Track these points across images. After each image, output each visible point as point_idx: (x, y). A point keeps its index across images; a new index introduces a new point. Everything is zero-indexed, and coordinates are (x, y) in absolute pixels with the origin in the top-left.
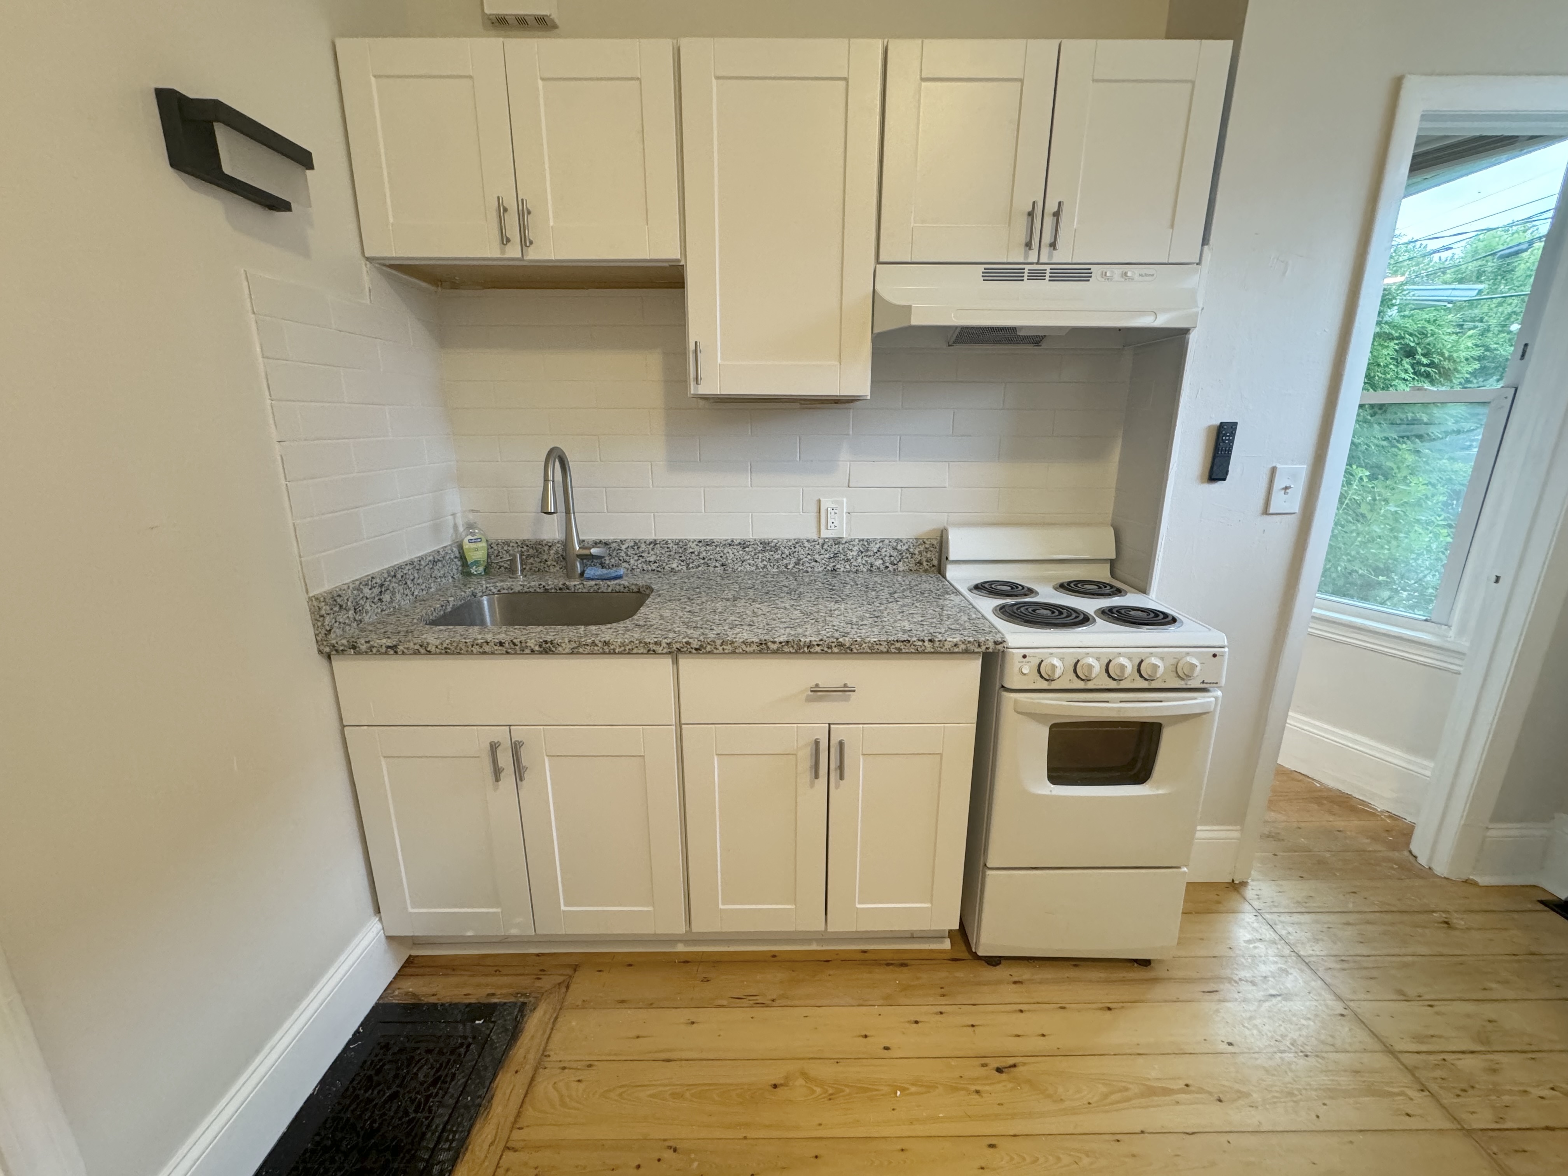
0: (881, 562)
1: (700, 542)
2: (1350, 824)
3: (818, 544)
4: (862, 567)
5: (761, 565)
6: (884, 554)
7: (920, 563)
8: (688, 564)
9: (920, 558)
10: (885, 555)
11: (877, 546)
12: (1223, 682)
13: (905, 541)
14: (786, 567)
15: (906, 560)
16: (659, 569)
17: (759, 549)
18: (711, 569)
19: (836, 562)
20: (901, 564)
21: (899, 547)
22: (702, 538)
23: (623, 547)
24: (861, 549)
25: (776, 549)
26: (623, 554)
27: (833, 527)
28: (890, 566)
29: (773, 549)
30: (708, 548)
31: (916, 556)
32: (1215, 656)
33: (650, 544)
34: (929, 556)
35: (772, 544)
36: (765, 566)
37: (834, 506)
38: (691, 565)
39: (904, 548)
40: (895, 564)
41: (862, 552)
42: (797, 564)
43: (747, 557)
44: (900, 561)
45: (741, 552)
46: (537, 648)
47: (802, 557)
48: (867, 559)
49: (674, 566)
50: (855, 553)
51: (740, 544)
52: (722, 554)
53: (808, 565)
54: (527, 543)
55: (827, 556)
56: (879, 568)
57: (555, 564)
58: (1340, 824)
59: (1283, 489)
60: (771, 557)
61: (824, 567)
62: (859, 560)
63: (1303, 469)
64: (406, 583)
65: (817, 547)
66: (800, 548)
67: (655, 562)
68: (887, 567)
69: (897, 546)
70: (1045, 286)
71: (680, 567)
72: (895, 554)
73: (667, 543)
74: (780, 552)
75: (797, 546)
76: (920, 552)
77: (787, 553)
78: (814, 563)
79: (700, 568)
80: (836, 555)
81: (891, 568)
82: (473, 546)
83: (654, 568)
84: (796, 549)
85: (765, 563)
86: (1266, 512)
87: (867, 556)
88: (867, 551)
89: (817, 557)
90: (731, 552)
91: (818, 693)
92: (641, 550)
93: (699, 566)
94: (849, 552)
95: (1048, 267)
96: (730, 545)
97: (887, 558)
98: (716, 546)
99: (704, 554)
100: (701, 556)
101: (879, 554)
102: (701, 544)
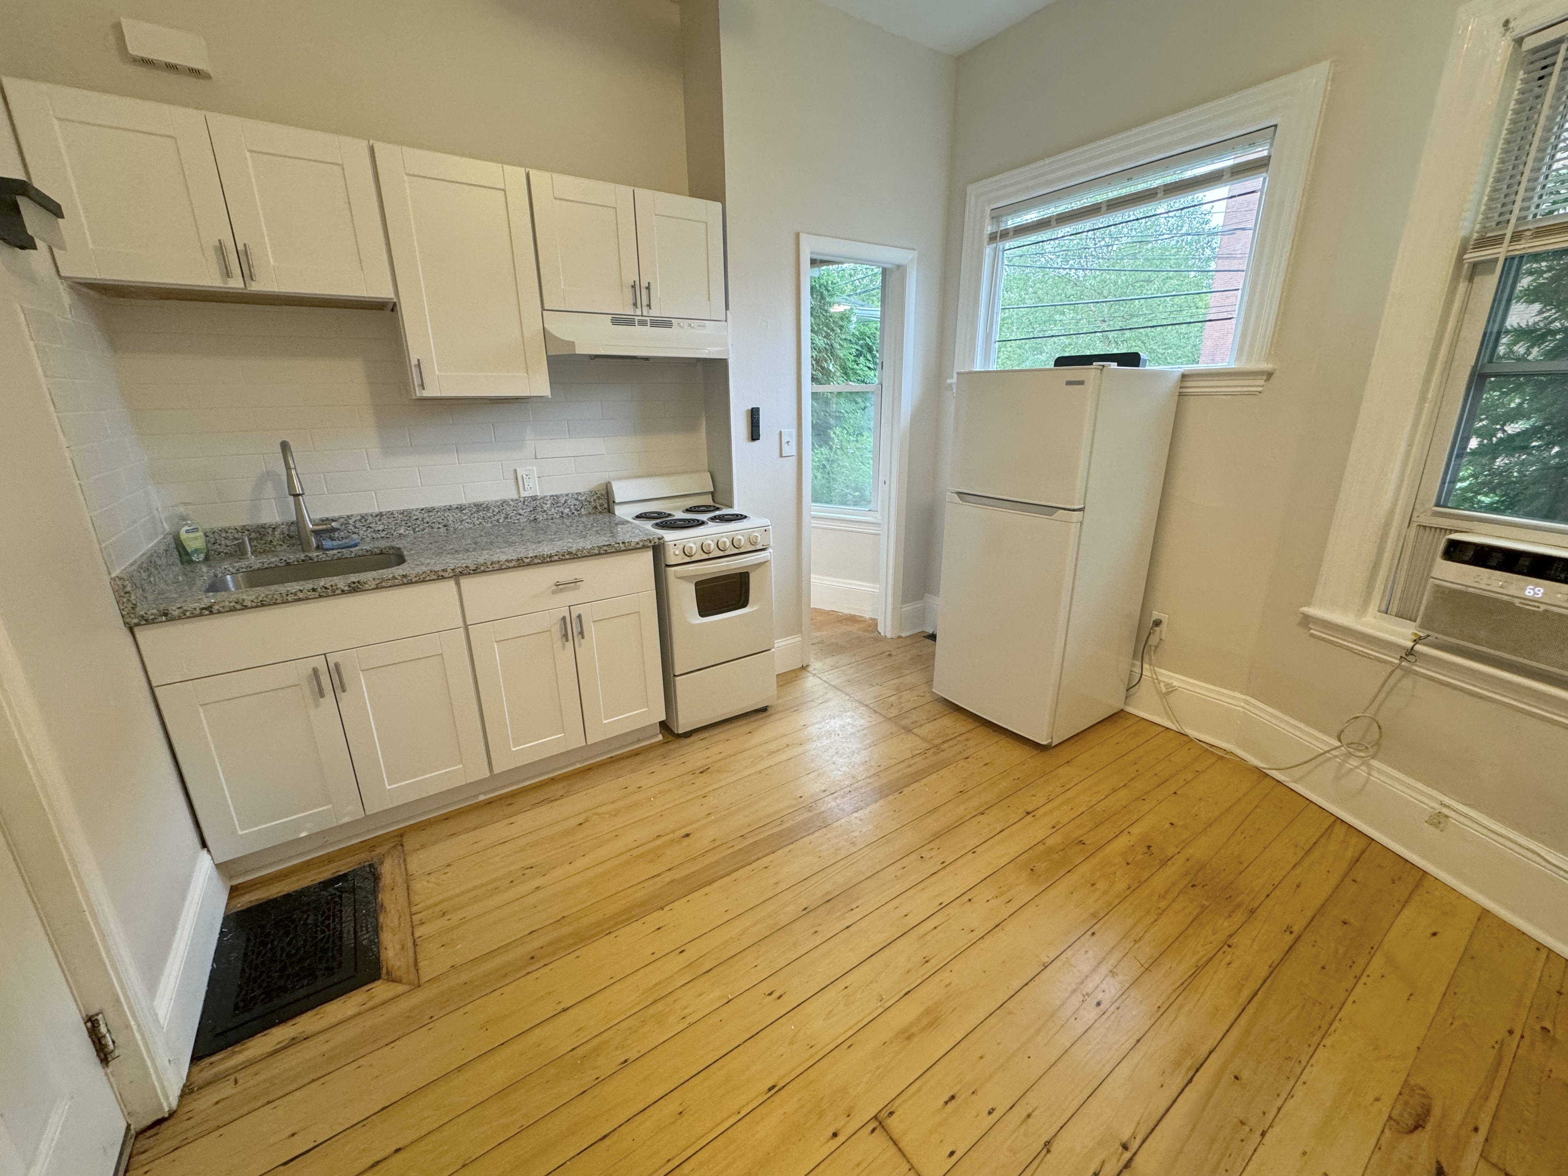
0: (568, 510)
1: (422, 510)
2: (853, 628)
3: (520, 502)
4: (555, 515)
5: (477, 522)
6: (569, 504)
7: (595, 508)
8: (414, 529)
9: (595, 504)
10: (571, 505)
11: (564, 499)
12: (772, 544)
13: (582, 493)
14: (498, 522)
15: (586, 507)
16: (388, 536)
17: (474, 510)
18: (436, 530)
19: (536, 513)
20: (582, 510)
21: (579, 498)
22: (423, 507)
23: (351, 521)
24: (553, 502)
25: (488, 508)
26: (351, 527)
27: (529, 489)
29: (485, 509)
30: (431, 514)
31: (592, 503)
32: (766, 531)
33: (376, 516)
34: (601, 502)
35: (484, 506)
36: (480, 523)
37: (527, 473)
38: (417, 529)
39: (583, 498)
40: (578, 511)
41: (554, 505)
42: (506, 518)
43: (465, 518)
44: (582, 507)
45: (459, 514)
46: (346, 588)
47: (509, 512)
49: (402, 531)
50: (548, 506)
51: (457, 508)
52: (443, 517)
53: (514, 518)
54: (247, 527)
55: (528, 510)
56: (568, 515)
57: (281, 543)
58: (849, 628)
59: (786, 443)
60: (485, 516)
61: (527, 518)
62: (553, 510)
63: (794, 431)
65: (520, 504)
66: (506, 506)
67: (384, 530)
68: (573, 513)
70: (648, 330)
71: (407, 532)
72: (577, 503)
73: (392, 514)
74: (491, 511)
75: (504, 504)
76: (594, 500)
77: (497, 510)
78: (518, 517)
79: (425, 531)
80: (535, 509)
81: (576, 513)
82: (191, 535)
83: (383, 535)
84: (504, 507)
85: (480, 520)
86: (781, 456)
87: (558, 507)
88: (557, 503)
89: (521, 511)
90: (450, 515)
91: (560, 587)
92: (368, 522)
93: (424, 529)
94: (544, 505)
95: (648, 319)
96: (449, 510)
97: (572, 507)
98: (437, 512)
99: (428, 519)
100: (425, 521)
101: (566, 505)
102: (423, 512)
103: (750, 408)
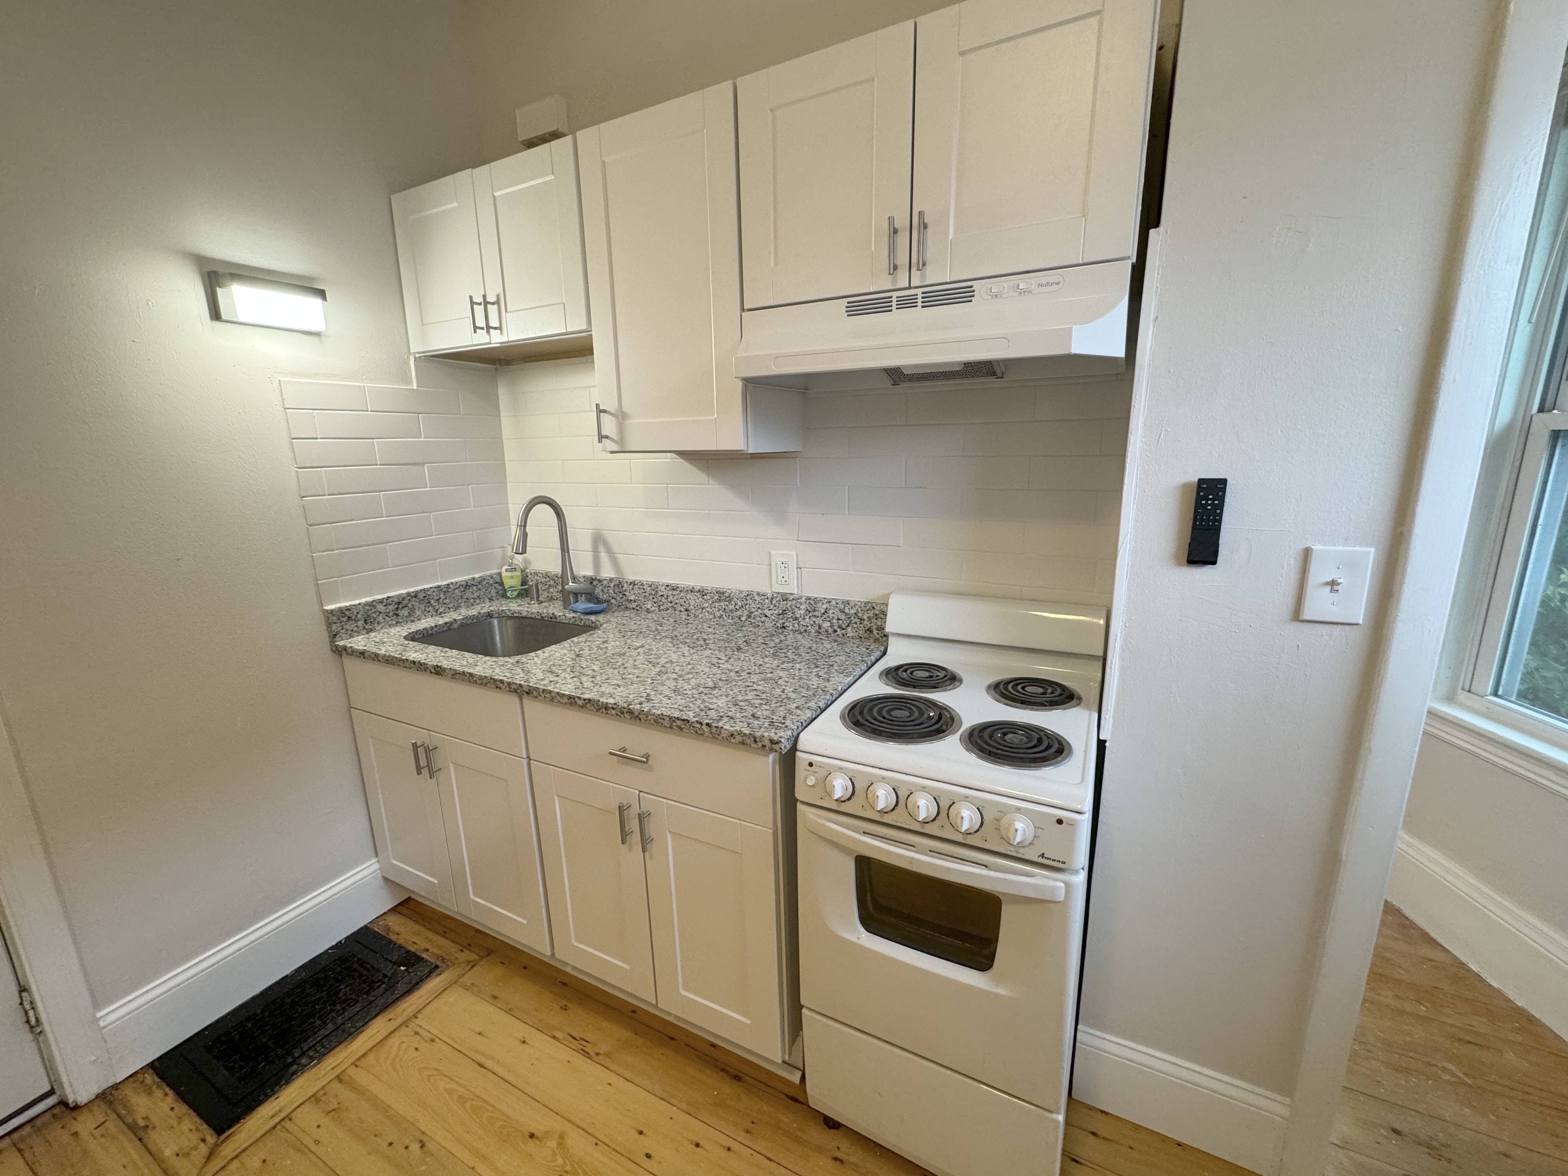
0: (828, 624)
1: (667, 586)
3: (767, 598)
4: (810, 628)
5: (718, 614)
6: (831, 616)
7: (870, 630)
8: (659, 606)
9: (869, 625)
10: (833, 618)
11: (825, 607)
13: (852, 604)
14: (739, 619)
15: (855, 625)
16: (638, 608)
17: (716, 598)
18: (677, 612)
19: (785, 619)
20: (849, 629)
21: (847, 610)
22: (670, 582)
23: (612, 585)
24: (808, 608)
25: (729, 599)
26: (611, 591)
27: (783, 582)
28: (838, 630)
29: (728, 599)
30: (674, 592)
31: (865, 622)
32: (1060, 822)
33: (630, 584)
34: (879, 623)
35: (727, 595)
36: (721, 617)
37: (783, 560)
38: (662, 608)
39: (852, 612)
40: (844, 629)
41: (810, 612)
42: (749, 617)
43: (706, 605)
44: (848, 625)
45: (701, 599)
47: (753, 610)
48: (815, 620)
49: (649, 606)
50: (802, 612)
51: (699, 591)
52: (685, 600)
53: (758, 619)
54: (549, 574)
55: (776, 612)
56: (827, 631)
59: (1327, 584)
60: (726, 608)
61: (774, 623)
62: (807, 620)
64: (429, 602)
65: (767, 601)
66: (751, 601)
67: (635, 601)
68: (835, 631)
69: (844, 608)
70: (918, 314)
71: (653, 608)
72: (843, 617)
73: (642, 584)
74: (733, 603)
75: (748, 598)
76: (869, 618)
77: (740, 604)
78: (764, 618)
79: (669, 611)
80: (784, 612)
81: (839, 632)
82: (509, 574)
83: (634, 606)
84: (747, 602)
85: (721, 612)
86: (1296, 616)
87: (815, 616)
88: (814, 611)
89: (767, 612)
90: (692, 599)
92: (624, 589)
93: (668, 609)
94: (796, 610)
95: (919, 291)
96: (692, 591)
97: (835, 621)
98: (680, 591)
99: (671, 598)
100: (669, 600)
101: (825, 616)
102: (668, 588)
103: (1195, 479)
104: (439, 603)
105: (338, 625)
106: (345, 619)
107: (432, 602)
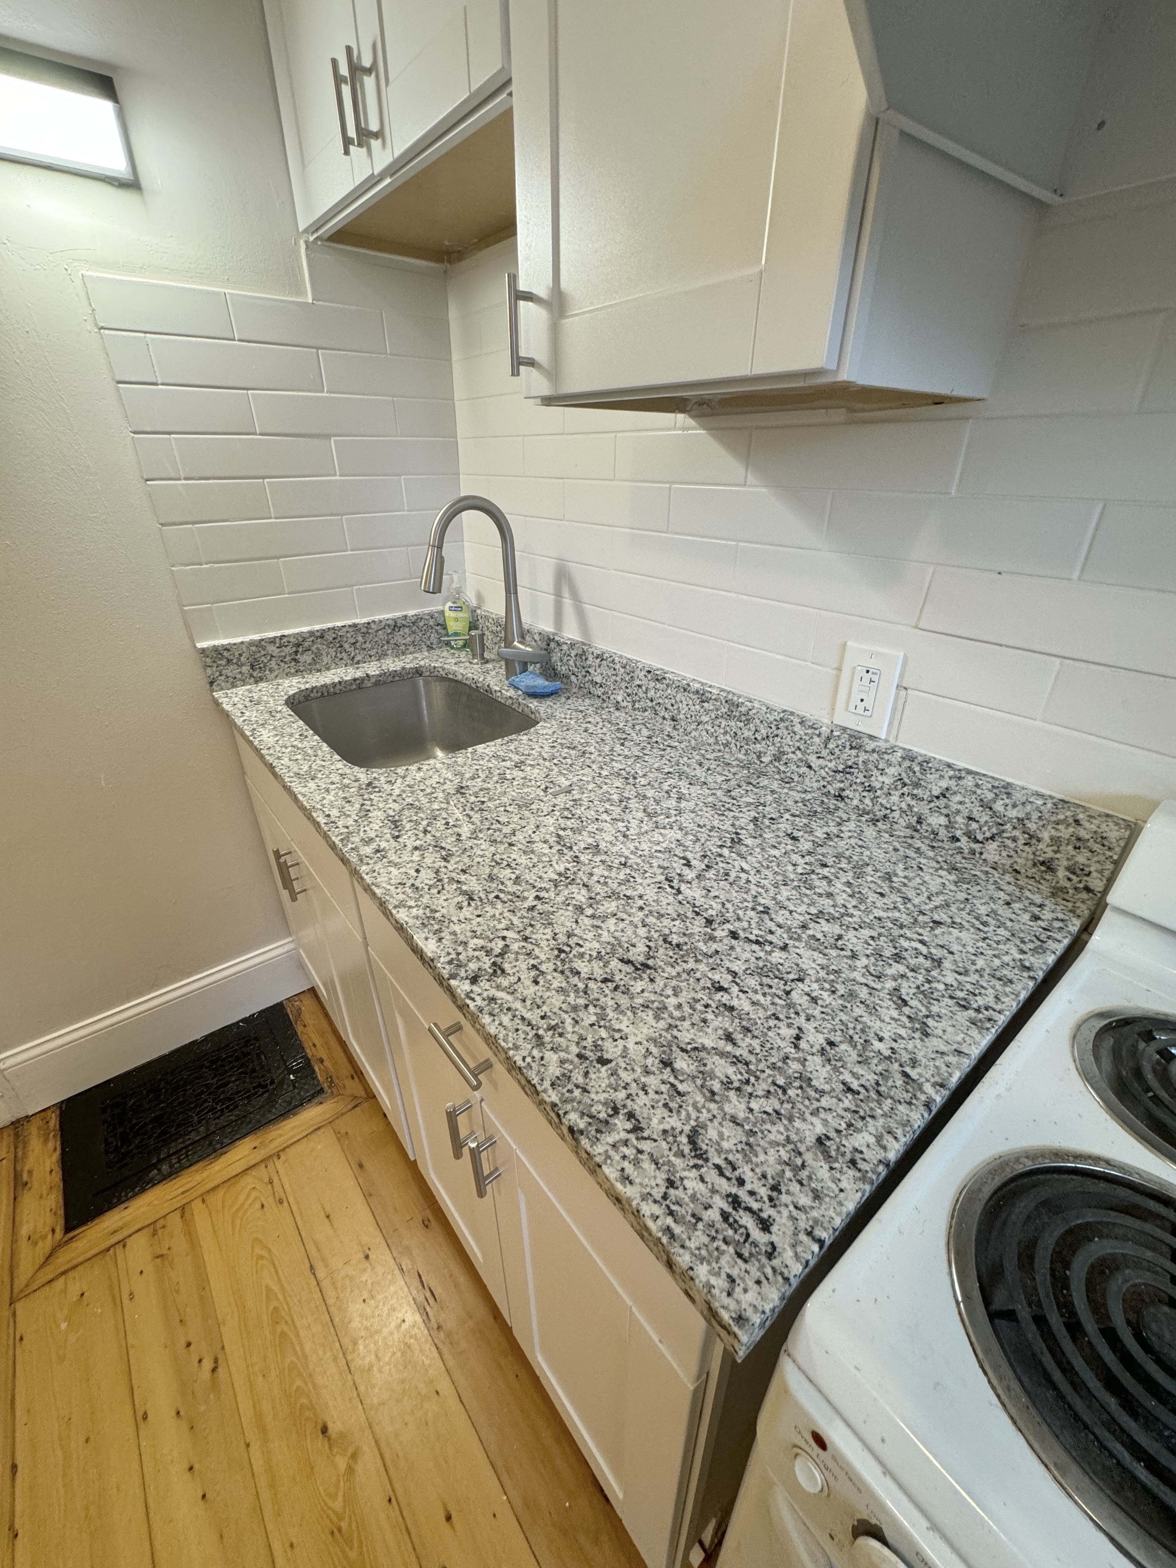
0: (943, 820)
1: (649, 672)
3: (819, 735)
4: (896, 814)
5: (722, 739)
6: (954, 807)
7: (1048, 866)
8: (634, 702)
9: (1050, 854)
10: (958, 812)
11: (944, 784)
13: (1018, 796)
14: (759, 757)
15: (1009, 843)
16: (604, 697)
17: (724, 710)
18: (659, 719)
19: (847, 783)
20: (992, 846)
21: (998, 806)
23: (573, 653)
24: (904, 775)
25: (747, 718)
26: (571, 663)
27: (860, 710)
28: (964, 839)
29: (743, 718)
30: (659, 685)
31: (1041, 846)
33: (597, 658)
34: (1081, 859)
35: (743, 709)
36: (727, 745)
37: (871, 664)
38: (637, 706)
39: (1013, 813)
40: (977, 841)
41: (905, 785)
42: (777, 758)
43: (705, 719)
44: (992, 838)
45: (697, 707)
47: (786, 749)
48: (913, 803)
49: (620, 698)
50: (888, 780)
51: (697, 692)
52: (673, 701)
53: (794, 768)
55: (832, 765)
56: (936, 833)
60: (739, 733)
61: (822, 783)
62: (895, 798)
64: (341, 646)
65: (817, 740)
66: (786, 732)
67: (601, 686)
68: (956, 839)
69: (994, 801)
71: (626, 703)
73: (614, 661)
74: (752, 726)
75: (782, 725)
76: (1056, 841)
77: (764, 731)
78: (804, 769)
79: (646, 714)
80: (848, 770)
81: (964, 842)
82: (455, 614)
83: (600, 694)
84: (779, 732)
85: (728, 737)
87: (914, 797)
88: (917, 785)
89: (812, 759)
90: (685, 703)
92: (588, 663)
93: (646, 710)
94: (875, 772)
96: (685, 690)
97: (960, 819)
98: (668, 686)
99: (651, 693)
100: (649, 695)
101: (942, 802)
102: (649, 676)
104: (355, 648)
105: (214, 669)
106: (223, 662)
107: (346, 646)
